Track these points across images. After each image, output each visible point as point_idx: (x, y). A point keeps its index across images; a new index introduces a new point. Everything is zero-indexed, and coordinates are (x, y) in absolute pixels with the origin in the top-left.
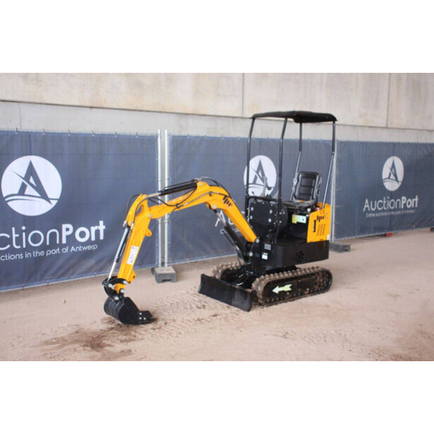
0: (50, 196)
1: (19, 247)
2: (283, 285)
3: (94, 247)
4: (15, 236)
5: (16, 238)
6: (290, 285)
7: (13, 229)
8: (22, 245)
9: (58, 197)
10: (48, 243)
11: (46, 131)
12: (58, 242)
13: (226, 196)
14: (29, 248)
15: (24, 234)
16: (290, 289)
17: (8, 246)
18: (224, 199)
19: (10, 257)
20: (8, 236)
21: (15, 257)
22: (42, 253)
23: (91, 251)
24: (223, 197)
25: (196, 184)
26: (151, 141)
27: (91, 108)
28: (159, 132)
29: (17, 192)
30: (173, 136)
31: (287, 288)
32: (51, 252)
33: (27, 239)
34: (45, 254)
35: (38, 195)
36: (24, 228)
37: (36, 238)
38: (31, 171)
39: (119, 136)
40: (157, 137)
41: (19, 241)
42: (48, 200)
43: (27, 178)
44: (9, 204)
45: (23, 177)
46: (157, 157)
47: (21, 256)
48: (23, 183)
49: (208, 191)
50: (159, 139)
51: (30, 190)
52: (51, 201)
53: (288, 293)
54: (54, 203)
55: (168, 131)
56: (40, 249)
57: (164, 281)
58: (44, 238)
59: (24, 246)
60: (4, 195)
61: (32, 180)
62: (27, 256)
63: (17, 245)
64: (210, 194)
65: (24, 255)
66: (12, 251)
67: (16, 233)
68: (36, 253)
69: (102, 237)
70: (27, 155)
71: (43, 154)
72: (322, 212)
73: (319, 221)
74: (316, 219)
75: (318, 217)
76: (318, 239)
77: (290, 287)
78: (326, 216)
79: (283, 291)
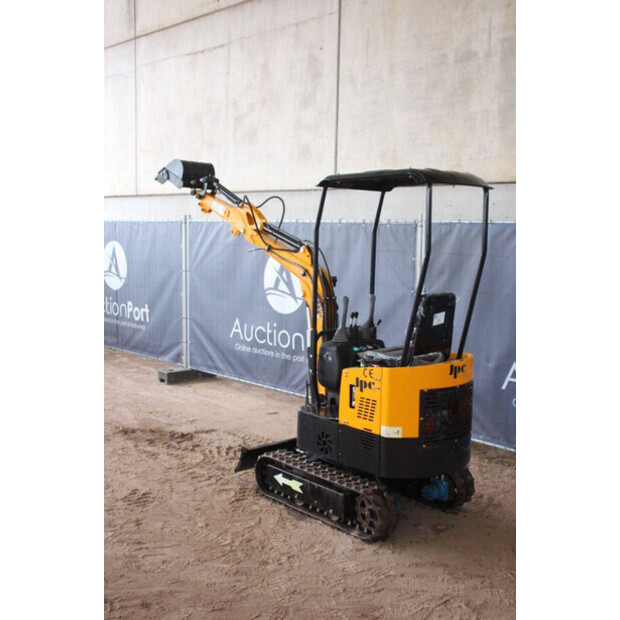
1: (271, 344)
2: (291, 478)
4: (269, 331)
5: (270, 334)
6: (301, 484)
7: (268, 324)
10: (294, 347)
14: (278, 348)
15: (275, 331)
16: (300, 491)
17: (265, 341)
19: (266, 353)
20: (264, 330)
21: (269, 354)
22: (288, 357)
29: (272, 286)
31: (295, 485)
32: (297, 359)
33: (277, 338)
34: (292, 358)
35: (287, 291)
36: (275, 325)
37: (284, 339)
40: (417, 226)
41: (272, 337)
44: (268, 297)
47: (272, 354)
53: (296, 496)
56: (287, 351)
58: (291, 340)
59: (275, 344)
60: (266, 287)
62: (277, 355)
63: (270, 341)
65: (275, 354)
66: (269, 348)
67: (270, 329)
68: (283, 355)
72: (367, 372)
73: (361, 390)
74: (354, 383)
75: (357, 379)
76: (360, 424)
77: (301, 487)
78: (377, 385)
79: (289, 487)
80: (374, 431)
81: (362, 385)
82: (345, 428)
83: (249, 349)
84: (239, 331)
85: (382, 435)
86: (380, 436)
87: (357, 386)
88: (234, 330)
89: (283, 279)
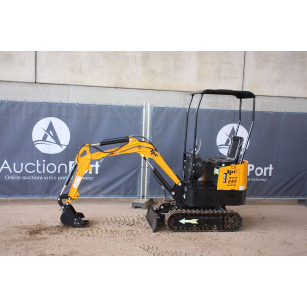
0: (62, 143)
1: (40, 172)
2: (191, 219)
3: (91, 178)
4: (38, 165)
5: (39, 167)
6: (197, 220)
7: (38, 161)
8: (42, 171)
9: (67, 144)
10: (59, 172)
11: (62, 103)
12: (66, 172)
13: (153, 150)
14: (46, 174)
15: (44, 165)
16: (197, 223)
17: (34, 171)
18: (151, 151)
19: (35, 178)
20: (34, 165)
21: (38, 178)
22: (55, 178)
23: (89, 180)
24: (151, 150)
25: (128, 139)
26: (138, 111)
27: (116, 88)
28: (144, 104)
29: (41, 139)
30: (154, 107)
31: (194, 221)
32: (61, 178)
33: (46, 168)
34: (57, 178)
35: (54, 141)
36: (44, 161)
37: (51, 168)
38: (51, 127)
39: (112, 106)
40: (142, 108)
41: (41, 168)
42: (61, 145)
43: (48, 131)
44: (37, 146)
45: (46, 129)
46: (142, 121)
47: (41, 178)
48: (45, 134)
49: (137, 145)
50: (144, 109)
51: (49, 138)
52: (63, 146)
53: (194, 226)
54: (64, 147)
55: (150, 104)
56: (54, 175)
57: (136, 208)
58: (57, 168)
59: (44, 172)
61: (51, 132)
62: (45, 178)
63: (39, 171)
64: (139, 147)
65: (43, 178)
66: (38, 175)
67: (39, 164)
68: (51, 178)
69: (97, 172)
70: (49, 116)
71: (60, 117)
72: (233, 167)
73: (230, 174)
74: (227, 172)
75: (228, 171)
76: (229, 188)
77: (197, 221)
78: (238, 171)
79: (190, 224)
80: (235, 189)
81: (230, 172)
82: (221, 191)
83: (19, 178)
84: (8, 167)
85: (240, 190)
86: (238, 191)
87: (228, 173)
88: (3, 167)
89: (50, 135)
